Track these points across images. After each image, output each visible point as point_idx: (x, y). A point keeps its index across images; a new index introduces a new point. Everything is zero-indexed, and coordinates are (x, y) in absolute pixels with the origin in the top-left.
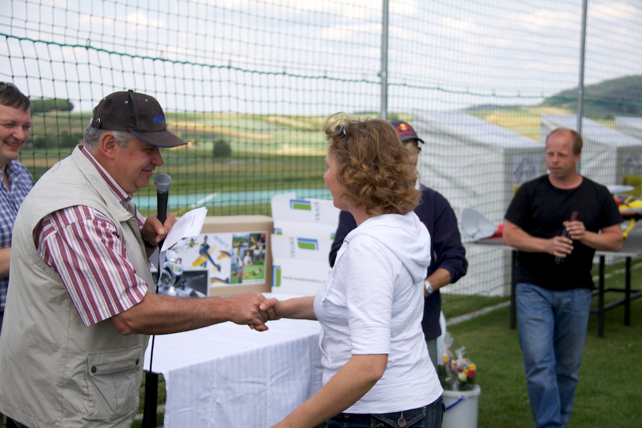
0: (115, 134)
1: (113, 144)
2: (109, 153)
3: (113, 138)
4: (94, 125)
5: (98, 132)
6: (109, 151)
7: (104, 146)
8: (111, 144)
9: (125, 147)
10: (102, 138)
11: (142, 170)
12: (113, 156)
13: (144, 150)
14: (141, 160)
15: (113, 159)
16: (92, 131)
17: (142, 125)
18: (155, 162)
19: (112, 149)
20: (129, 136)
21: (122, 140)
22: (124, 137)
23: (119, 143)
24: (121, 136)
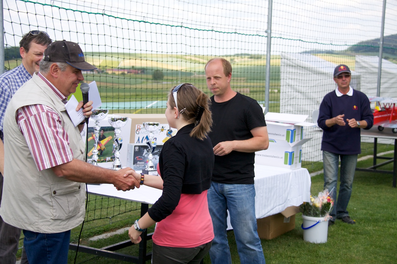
0: (58, 64)
1: (57, 70)
2: (55, 75)
3: (57, 66)
4: (46, 59)
5: (48, 63)
6: (55, 73)
7: (52, 71)
8: (56, 69)
9: (63, 71)
10: (51, 66)
11: (73, 84)
12: (57, 76)
13: (73, 72)
14: (72, 78)
15: (57, 78)
16: (45, 63)
17: (72, 58)
18: (79, 79)
19: (56, 73)
20: (66, 65)
21: (62, 67)
22: (63, 66)
23: (60, 69)
24: (62, 65)
